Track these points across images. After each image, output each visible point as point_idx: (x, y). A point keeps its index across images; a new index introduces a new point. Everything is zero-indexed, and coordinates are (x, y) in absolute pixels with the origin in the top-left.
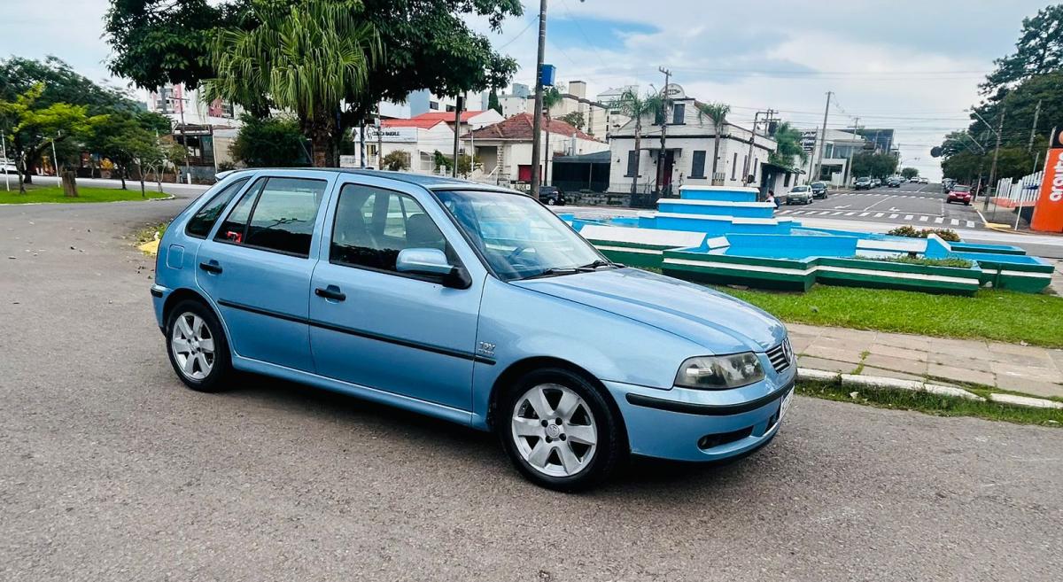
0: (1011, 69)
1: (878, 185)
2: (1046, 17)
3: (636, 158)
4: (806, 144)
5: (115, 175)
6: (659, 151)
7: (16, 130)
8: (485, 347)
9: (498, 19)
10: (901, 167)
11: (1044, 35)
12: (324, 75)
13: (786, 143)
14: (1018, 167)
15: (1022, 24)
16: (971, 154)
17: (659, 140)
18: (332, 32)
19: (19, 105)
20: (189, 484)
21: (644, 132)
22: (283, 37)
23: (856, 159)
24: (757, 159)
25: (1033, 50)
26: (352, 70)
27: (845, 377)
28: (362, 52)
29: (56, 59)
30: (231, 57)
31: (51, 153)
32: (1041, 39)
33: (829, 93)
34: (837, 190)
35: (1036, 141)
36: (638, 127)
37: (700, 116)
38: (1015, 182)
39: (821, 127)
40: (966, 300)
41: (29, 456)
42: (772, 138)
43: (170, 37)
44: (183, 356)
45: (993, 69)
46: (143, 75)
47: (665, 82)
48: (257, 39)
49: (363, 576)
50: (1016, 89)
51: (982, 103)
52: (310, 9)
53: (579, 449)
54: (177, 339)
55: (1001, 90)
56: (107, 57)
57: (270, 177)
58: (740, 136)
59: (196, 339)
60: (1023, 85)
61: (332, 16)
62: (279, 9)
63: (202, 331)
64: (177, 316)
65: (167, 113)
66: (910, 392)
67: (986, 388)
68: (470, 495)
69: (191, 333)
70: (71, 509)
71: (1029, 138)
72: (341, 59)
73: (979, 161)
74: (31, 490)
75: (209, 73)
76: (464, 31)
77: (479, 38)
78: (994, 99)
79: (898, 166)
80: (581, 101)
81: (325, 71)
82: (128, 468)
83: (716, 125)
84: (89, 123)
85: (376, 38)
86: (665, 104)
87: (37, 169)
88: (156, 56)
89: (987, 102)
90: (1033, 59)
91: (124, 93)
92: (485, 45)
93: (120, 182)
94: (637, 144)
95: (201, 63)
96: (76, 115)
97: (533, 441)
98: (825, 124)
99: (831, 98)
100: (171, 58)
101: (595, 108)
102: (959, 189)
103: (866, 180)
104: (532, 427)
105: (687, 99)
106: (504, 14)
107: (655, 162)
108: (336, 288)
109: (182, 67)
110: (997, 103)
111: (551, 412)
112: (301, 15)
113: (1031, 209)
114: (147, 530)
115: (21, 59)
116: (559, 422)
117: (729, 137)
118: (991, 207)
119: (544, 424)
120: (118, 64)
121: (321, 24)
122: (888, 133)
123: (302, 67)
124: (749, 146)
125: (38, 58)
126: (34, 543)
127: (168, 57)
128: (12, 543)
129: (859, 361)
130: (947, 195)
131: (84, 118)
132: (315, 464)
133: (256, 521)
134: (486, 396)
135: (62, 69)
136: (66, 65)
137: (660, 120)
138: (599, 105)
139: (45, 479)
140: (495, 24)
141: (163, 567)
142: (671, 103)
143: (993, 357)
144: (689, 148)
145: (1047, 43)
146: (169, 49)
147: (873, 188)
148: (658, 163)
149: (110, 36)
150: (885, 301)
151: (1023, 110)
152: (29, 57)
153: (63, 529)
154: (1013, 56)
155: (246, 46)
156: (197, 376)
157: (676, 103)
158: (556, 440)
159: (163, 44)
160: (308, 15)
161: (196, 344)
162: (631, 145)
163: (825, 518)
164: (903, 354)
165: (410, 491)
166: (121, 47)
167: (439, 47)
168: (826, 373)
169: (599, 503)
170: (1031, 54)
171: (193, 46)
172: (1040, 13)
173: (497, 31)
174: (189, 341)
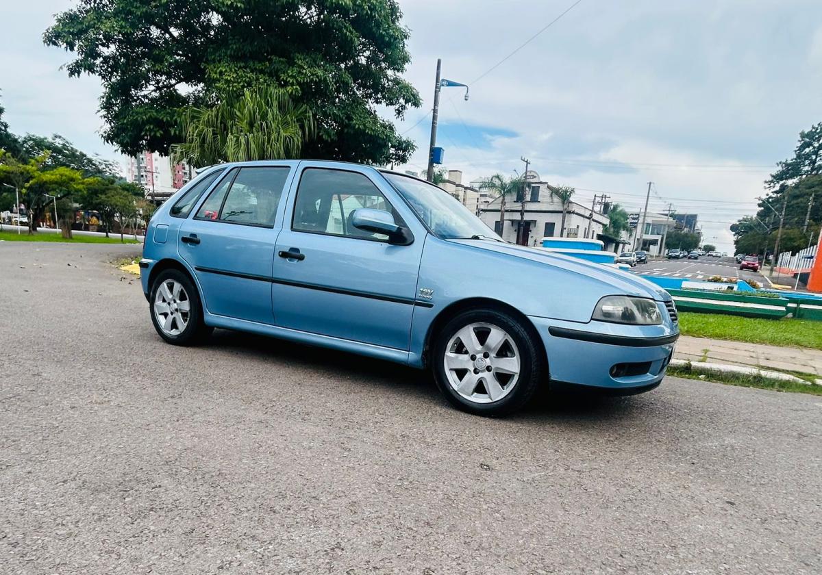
0: (790, 170)
1: (685, 256)
2: (818, 131)
3: (501, 227)
4: (631, 223)
5: (100, 229)
6: (519, 222)
7: (27, 185)
8: (424, 292)
9: (402, 109)
10: (702, 244)
11: (816, 145)
12: (268, 142)
13: (616, 220)
14: (796, 244)
15: (799, 136)
16: (758, 234)
17: (519, 213)
18: (276, 110)
19: (30, 167)
20: (172, 397)
21: (508, 207)
22: (238, 113)
23: (669, 236)
24: (593, 231)
25: (808, 156)
26: (290, 140)
27: (694, 364)
28: (298, 127)
29: (60, 137)
30: (197, 127)
31: (52, 211)
32: (814, 148)
33: (650, 183)
34: (654, 258)
35: (809, 225)
36: (503, 203)
37: (551, 196)
38: (793, 255)
39: (643, 210)
40: (776, 323)
41: (38, 375)
42: (606, 216)
43: (150, 112)
44: (163, 317)
45: (777, 170)
46: (127, 142)
47: (525, 168)
48: (218, 113)
49: (328, 460)
50: (794, 185)
51: (767, 195)
52: (259, 92)
53: (503, 378)
54: (158, 302)
55: (782, 186)
56: (101, 128)
57: (242, 167)
58: (582, 212)
59: (175, 302)
60: (800, 182)
61: (276, 97)
62: (236, 91)
63: (181, 294)
64: (160, 283)
65: (141, 184)
66: (748, 376)
67: (810, 375)
68: (409, 415)
69: (170, 296)
70: (74, 407)
71: (804, 222)
72: (282, 131)
73: (765, 239)
74: (40, 394)
75: (180, 139)
76: (375, 117)
77: (387, 124)
78: (776, 192)
79: (700, 243)
80: (458, 186)
81: (269, 139)
82: (120, 385)
83: (563, 203)
84: (83, 183)
85: (309, 117)
86: (525, 186)
87: (41, 223)
88: (138, 127)
89: (771, 194)
90: (807, 162)
91: (111, 165)
92: (391, 128)
93: (105, 234)
94: (502, 216)
95: (173, 133)
96: (74, 177)
97: (461, 373)
98: (646, 209)
99: (651, 187)
100: (150, 128)
101: (468, 191)
102: (749, 259)
103: (677, 252)
104: (462, 361)
105: (541, 183)
106: (407, 105)
107: (516, 231)
108: (297, 250)
109: (158, 135)
110: (779, 195)
111: (479, 347)
112: (252, 95)
113: (808, 274)
114: (138, 423)
115: (33, 136)
116: (486, 355)
117: (573, 213)
118: (775, 274)
119: (473, 358)
120: (109, 134)
121: (267, 104)
122: (694, 217)
123: (251, 135)
124: (589, 220)
125: (46, 136)
126: (44, 425)
127: (147, 127)
128: (25, 425)
129: (703, 354)
130: (740, 265)
131: (80, 180)
132: (276, 391)
133: (233, 421)
134: (422, 337)
135: (64, 145)
136: (67, 142)
137: (520, 198)
138: (471, 189)
139: (52, 388)
140: (399, 112)
141: (155, 446)
142: (529, 185)
143: (809, 358)
144: (542, 220)
145: (818, 151)
146: (149, 121)
147: (682, 258)
148: (518, 231)
149: (104, 112)
150: (711, 320)
151: (800, 200)
152: (40, 134)
153: (69, 419)
154: (792, 160)
155: (209, 119)
156: (174, 332)
157: (534, 185)
158: (482, 371)
159: (144, 117)
160: (258, 96)
161: (175, 306)
162: (497, 217)
163: (713, 444)
164: (735, 352)
165: (358, 410)
166: (111, 121)
167: (357, 126)
168: (678, 361)
169: (519, 425)
170: (806, 159)
171: (167, 119)
172: (813, 128)
173: (400, 118)
174: (169, 304)
